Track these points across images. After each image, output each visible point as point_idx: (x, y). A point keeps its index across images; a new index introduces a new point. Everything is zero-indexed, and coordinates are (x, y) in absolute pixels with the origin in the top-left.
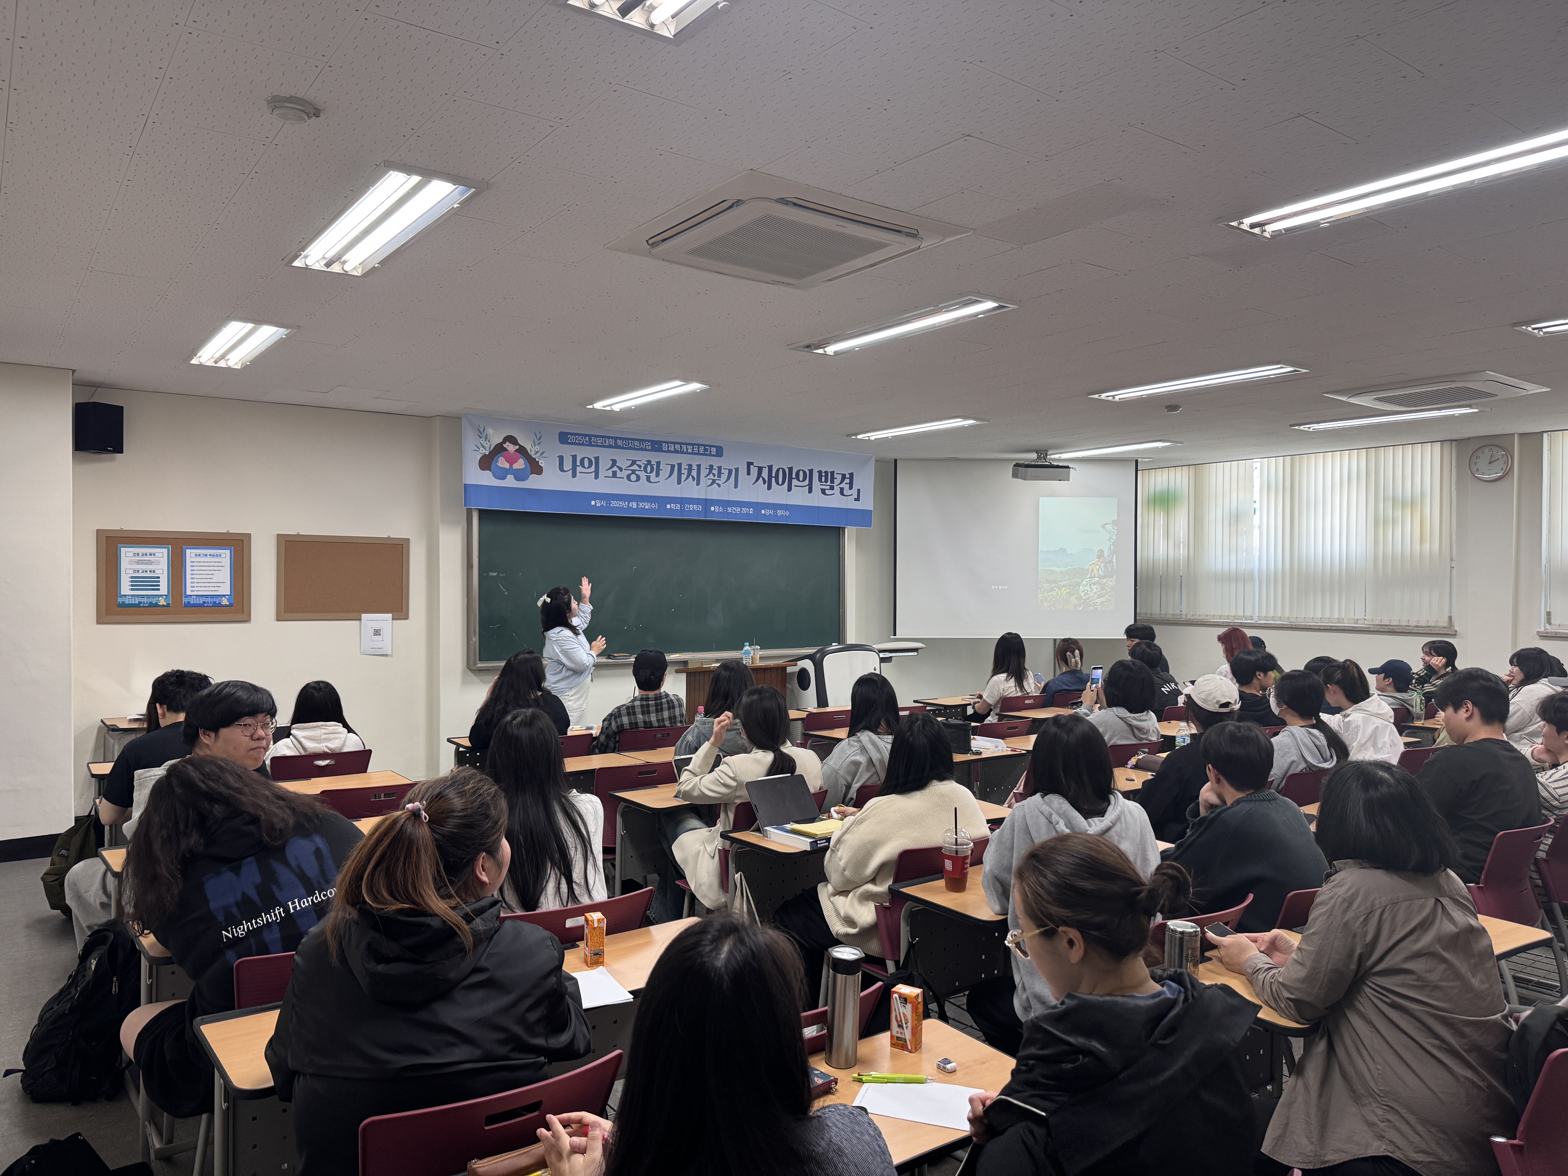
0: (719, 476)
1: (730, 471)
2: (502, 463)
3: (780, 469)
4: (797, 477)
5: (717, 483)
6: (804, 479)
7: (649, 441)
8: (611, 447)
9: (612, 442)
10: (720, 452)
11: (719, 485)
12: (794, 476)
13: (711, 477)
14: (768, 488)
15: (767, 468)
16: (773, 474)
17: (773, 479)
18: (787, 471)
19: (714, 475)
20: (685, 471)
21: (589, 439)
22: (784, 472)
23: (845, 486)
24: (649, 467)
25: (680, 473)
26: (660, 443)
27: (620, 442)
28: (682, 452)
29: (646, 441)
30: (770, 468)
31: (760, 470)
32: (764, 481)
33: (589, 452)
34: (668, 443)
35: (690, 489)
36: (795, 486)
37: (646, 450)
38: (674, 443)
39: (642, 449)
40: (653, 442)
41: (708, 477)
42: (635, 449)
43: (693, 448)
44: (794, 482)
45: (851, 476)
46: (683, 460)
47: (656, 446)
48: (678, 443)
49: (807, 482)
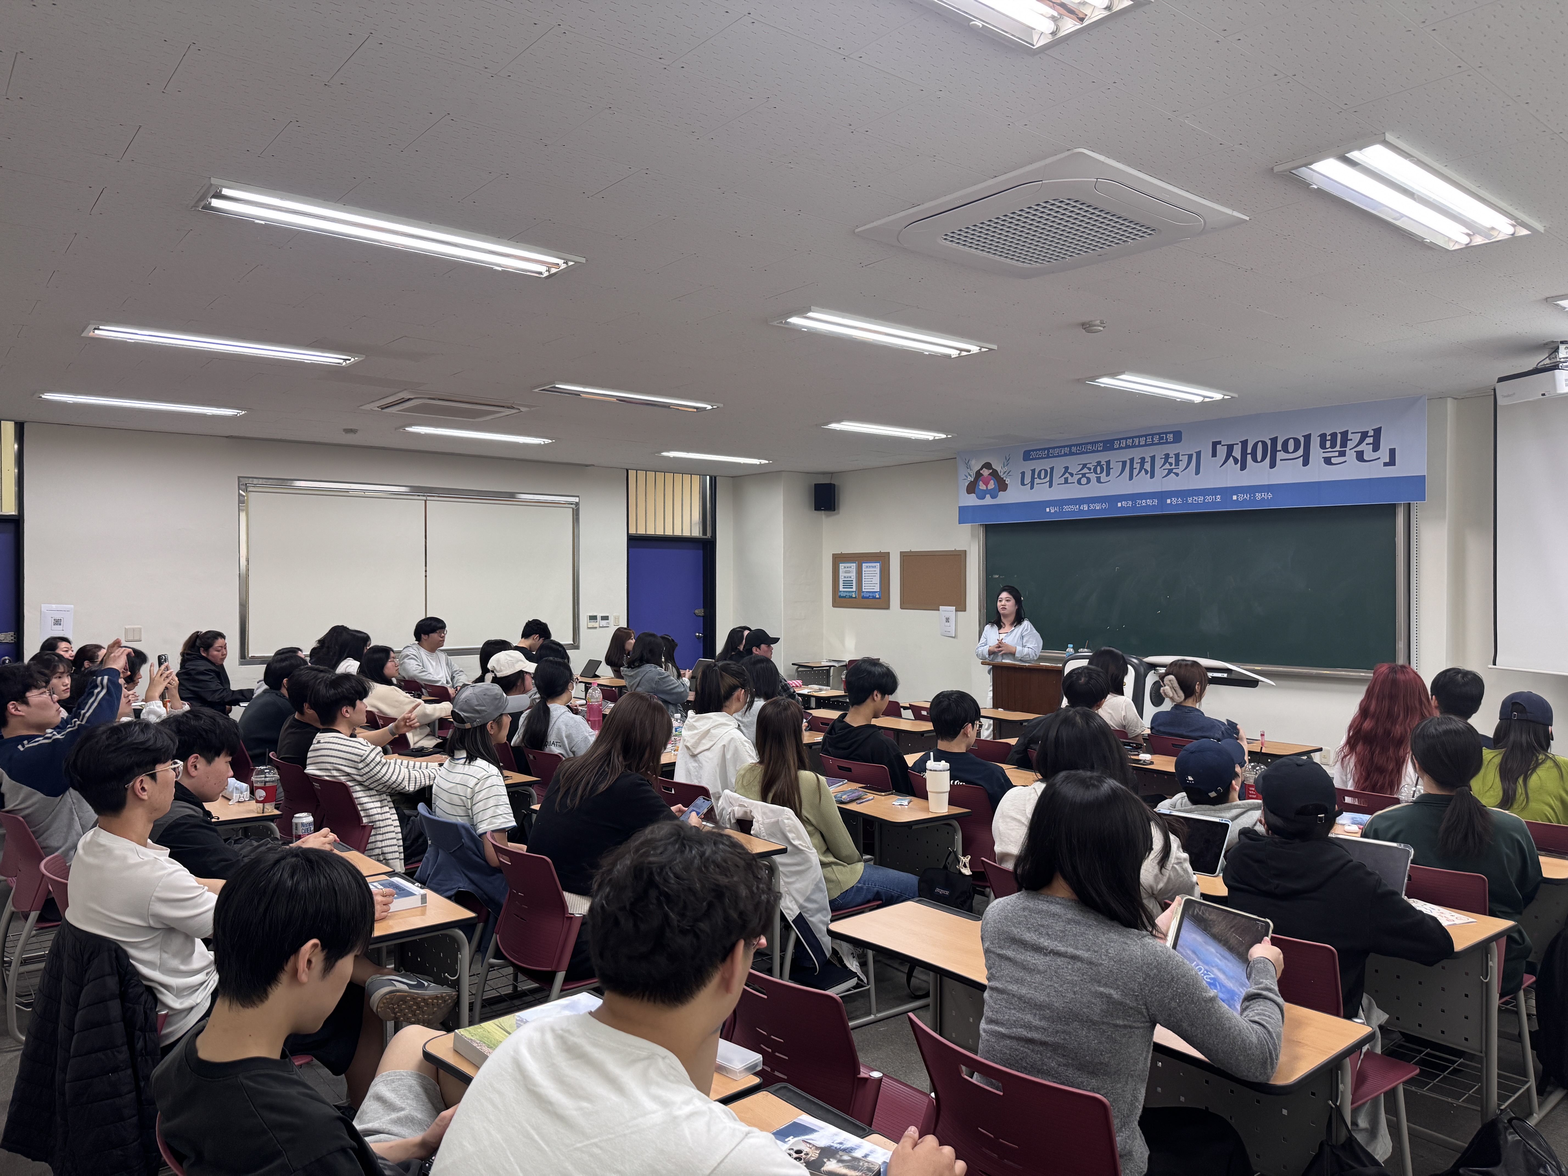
0: (1177, 464)
1: (1190, 457)
2: (982, 486)
3: (1258, 442)
4: (1285, 449)
5: (1174, 473)
6: (1296, 449)
7: (1101, 442)
8: (1065, 455)
9: (1067, 450)
10: (1178, 437)
11: (1177, 475)
12: (1279, 447)
13: (1167, 466)
14: (1243, 467)
15: (1240, 444)
16: (1249, 451)
17: (1249, 457)
18: (1269, 443)
19: (1171, 464)
20: (1137, 466)
21: (1047, 452)
22: (1264, 444)
23: (1366, 448)
24: (1099, 467)
25: (1132, 469)
26: (1112, 442)
27: (1074, 449)
28: (1134, 446)
29: (1098, 442)
30: (1244, 444)
31: (1230, 448)
32: (1236, 461)
33: (1046, 464)
34: (1120, 439)
35: (1143, 484)
36: (1281, 460)
37: (1098, 451)
38: (1126, 439)
39: (1094, 452)
40: (1105, 442)
41: (1163, 468)
42: (1087, 453)
43: (1146, 439)
44: (1280, 455)
45: (1377, 432)
46: (1136, 454)
47: (1109, 445)
48: (1130, 438)
49: (1301, 452)
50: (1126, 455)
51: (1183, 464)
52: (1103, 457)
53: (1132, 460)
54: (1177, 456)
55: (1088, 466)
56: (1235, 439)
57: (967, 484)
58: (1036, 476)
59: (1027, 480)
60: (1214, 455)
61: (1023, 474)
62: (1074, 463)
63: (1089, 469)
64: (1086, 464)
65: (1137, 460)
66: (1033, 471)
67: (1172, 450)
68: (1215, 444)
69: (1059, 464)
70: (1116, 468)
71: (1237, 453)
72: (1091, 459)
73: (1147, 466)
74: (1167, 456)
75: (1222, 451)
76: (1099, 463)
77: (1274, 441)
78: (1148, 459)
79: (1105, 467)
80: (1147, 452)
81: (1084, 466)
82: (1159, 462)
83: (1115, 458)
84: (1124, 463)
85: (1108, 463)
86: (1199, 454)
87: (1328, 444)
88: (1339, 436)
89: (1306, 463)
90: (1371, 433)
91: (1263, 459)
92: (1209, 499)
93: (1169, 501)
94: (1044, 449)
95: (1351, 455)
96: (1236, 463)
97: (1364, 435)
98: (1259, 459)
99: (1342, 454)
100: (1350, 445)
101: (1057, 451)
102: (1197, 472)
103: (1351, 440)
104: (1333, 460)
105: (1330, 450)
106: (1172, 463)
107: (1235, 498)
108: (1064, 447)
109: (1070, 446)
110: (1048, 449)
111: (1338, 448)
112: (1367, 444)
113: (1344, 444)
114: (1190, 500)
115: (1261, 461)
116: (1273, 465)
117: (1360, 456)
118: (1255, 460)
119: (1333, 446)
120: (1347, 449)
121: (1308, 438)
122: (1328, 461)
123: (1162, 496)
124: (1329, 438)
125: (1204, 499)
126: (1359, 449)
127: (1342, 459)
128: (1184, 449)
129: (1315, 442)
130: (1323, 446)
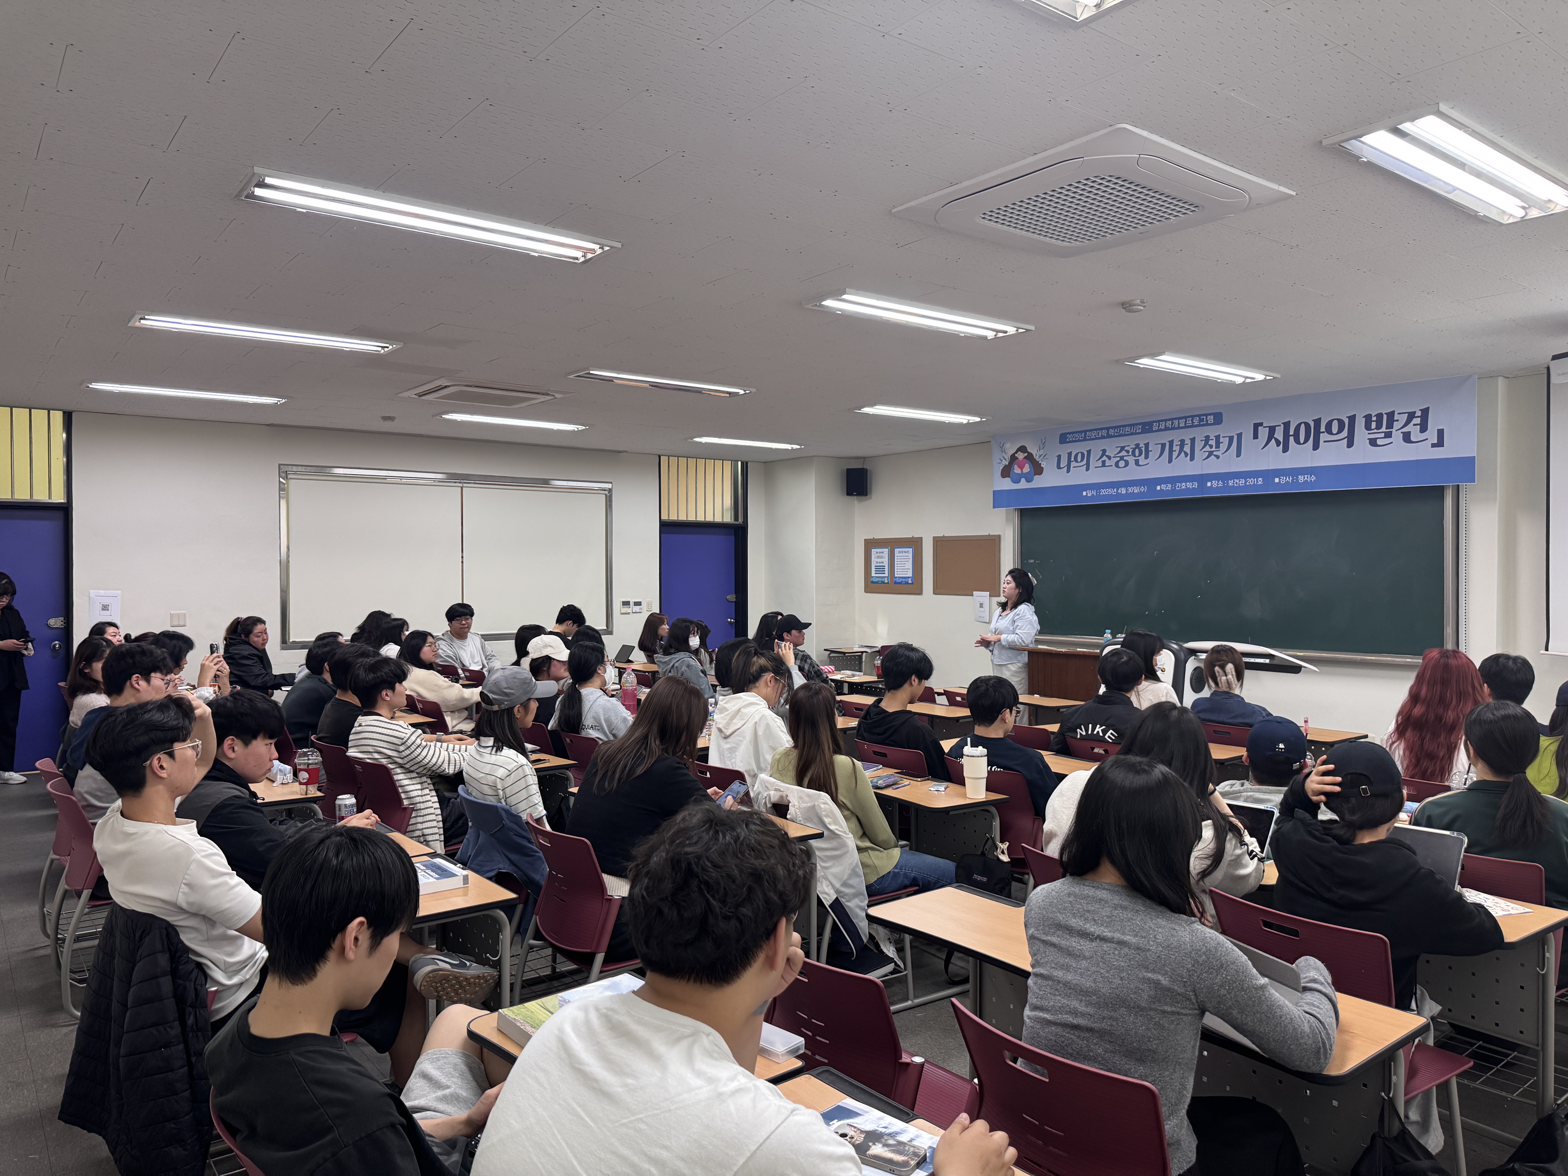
0: (1218, 446)
1: (1231, 439)
2: (1017, 470)
3: (1301, 423)
4: (1329, 430)
5: (1215, 455)
6: (1340, 430)
7: (1139, 424)
8: (1103, 437)
9: (1104, 433)
10: (1218, 419)
11: (1218, 457)
12: (1323, 429)
13: (1207, 448)
14: (1285, 449)
15: (1282, 425)
16: (1292, 433)
17: (1292, 439)
18: (1312, 424)
19: (1211, 446)
20: (1176, 448)
21: (1084, 435)
22: (1307, 425)
23: (1413, 429)
24: (1137, 451)
25: (1171, 451)
26: (1150, 424)
27: (1111, 432)
28: (1173, 428)
29: (1137, 424)
30: (1287, 425)
31: (1272, 430)
32: (1278, 443)
33: (1083, 447)
34: (1159, 421)
35: (1183, 467)
36: (1325, 442)
37: (1136, 433)
38: (1165, 421)
39: (1132, 434)
40: (1144, 424)
41: (1204, 450)
42: (1125, 435)
43: (1186, 421)
44: (1324, 437)
45: (1425, 412)
46: (1175, 436)
47: (1147, 427)
48: (1169, 420)
49: (1345, 433)
50: (1165, 437)
51: (1224, 446)
52: (1141, 440)
53: (1171, 443)
54: (1218, 438)
55: (1126, 449)
56: (1278, 421)
57: (1001, 468)
58: (1073, 459)
59: (1064, 463)
60: (1256, 436)
61: (1059, 457)
62: (1112, 447)
63: (1128, 452)
64: (1125, 447)
65: (1176, 443)
66: (1070, 454)
67: (1212, 432)
68: (1256, 426)
69: (1096, 447)
70: (1155, 450)
71: (1279, 435)
72: (1130, 442)
73: (1187, 449)
74: (1207, 438)
75: (1263, 433)
76: (1137, 446)
77: (1318, 422)
78: (1188, 442)
79: (1143, 449)
80: (1187, 435)
81: (1122, 448)
82: (1199, 445)
83: (1154, 440)
84: (1163, 446)
85: (1147, 445)
86: (1240, 436)
87: (1374, 425)
88: (1385, 417)
89: (1350, 444)
90: (1419, 413)
91: (1306, 441)
92: (1251, 481)
93: (1209, 484)
94: (1081, 432)
95: (1397, 436)
96: (1278, 445)
97: (1411, 416)
98: (1302, 441)
99: (1388, 435)
100: (1396, 425)
101: (1094, 434)
102: (1239, 454)
103: (1398, 420)
104: (1379, 442)
105: (1375, 431)
106: (1213, 446)
107: (1277, 480)
108: (1102, 429)
109: (1108, 429)
110: (1085, 432)
111: (1384, 429)
112: (1414, 425)
113: (1390, 425)
114: (1231, 483)
115: (1304, 443)
116: (1316, 447)
117: (1407, 438)
118: (1297, 441)
119: (1379, 426)
120: (1394, 430)
121: (1352, 419)
122: (1373, 442)
123: (1202, 479)
124: (1374, 419)
125: (1246, 482)
126: (1405, 430)
127: (1388, 441)
128: (1224, 431)
129: (1360, 423)
130: (1368, 427)
